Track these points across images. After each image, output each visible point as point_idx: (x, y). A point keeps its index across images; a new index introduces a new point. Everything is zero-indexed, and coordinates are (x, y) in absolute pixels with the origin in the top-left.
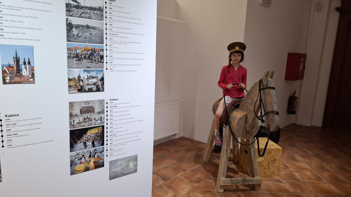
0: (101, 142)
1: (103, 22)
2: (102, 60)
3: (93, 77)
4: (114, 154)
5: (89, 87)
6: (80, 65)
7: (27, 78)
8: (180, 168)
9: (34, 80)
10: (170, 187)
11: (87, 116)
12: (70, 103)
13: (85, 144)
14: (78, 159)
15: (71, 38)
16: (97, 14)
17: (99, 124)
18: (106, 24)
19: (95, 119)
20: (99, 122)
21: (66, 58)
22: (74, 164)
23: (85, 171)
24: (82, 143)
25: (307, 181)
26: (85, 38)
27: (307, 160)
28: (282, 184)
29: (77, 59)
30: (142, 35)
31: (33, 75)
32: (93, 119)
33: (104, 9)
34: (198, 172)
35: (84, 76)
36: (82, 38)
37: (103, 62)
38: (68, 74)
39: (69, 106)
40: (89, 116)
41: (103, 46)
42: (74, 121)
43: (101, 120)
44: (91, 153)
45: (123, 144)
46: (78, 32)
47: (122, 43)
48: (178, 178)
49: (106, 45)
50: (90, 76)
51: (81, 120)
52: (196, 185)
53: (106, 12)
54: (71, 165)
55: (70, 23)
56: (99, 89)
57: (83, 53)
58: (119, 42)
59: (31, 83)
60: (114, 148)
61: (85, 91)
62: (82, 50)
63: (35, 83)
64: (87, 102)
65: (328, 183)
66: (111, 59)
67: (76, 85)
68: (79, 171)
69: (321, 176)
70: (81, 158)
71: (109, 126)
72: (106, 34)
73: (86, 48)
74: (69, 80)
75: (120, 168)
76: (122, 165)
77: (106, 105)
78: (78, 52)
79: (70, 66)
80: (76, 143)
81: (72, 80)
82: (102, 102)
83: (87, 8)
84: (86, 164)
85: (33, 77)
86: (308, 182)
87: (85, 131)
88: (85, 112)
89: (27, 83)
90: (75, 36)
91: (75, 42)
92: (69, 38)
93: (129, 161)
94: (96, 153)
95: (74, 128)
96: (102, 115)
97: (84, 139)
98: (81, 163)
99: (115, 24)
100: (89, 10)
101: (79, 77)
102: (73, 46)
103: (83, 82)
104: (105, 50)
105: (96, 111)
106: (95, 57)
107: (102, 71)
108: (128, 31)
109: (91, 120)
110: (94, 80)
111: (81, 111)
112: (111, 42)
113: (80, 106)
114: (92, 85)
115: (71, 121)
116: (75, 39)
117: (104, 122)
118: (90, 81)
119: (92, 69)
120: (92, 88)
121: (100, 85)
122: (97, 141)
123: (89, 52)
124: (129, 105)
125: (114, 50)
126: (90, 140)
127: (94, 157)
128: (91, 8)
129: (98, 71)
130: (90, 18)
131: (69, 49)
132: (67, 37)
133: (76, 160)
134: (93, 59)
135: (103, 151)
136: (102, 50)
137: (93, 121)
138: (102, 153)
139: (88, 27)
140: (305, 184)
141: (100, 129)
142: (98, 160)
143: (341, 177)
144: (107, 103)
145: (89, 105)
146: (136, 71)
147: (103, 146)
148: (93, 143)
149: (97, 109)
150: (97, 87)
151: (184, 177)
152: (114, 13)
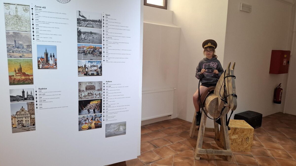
0: (100, 110)
1: (102, 30)
2: (101, 55)
3: (94, 66)
4: (109, 119)
5: (92, 72)
6: (86, 58)
7: (52, 65)
8: (169, 140)
9: (56, 67)
10: (158, 153)
11: (90, 92)
12: (79, 83)
13: (89, 110)
14: (84, 120)
15: (80, 40)
16: (98, 24)
17: (98, 97)
18: (104, 31)
19: (95, 94)
20: (98, 96)
21: (77, 53)
22: (81, 124)
23: (88, 129)
24: (87, 110)
25: (277, 158)
26: (90, 40)
27: (283, 142)
28: (253, 159)
29: (84, 54)
30: (129, 37)
31: (56, 64)
32: (94, 94)
33: (103, 21)
34: (182, 144)
35: (88, 65)
36: (87, 40)
37: (101, 56)
38: (78, 64)
39: (79, 85)
40: (91, 92)
41: (102, 45)
42: (81, 94)
43: (100, 95)
44: (93, 117)
45: (115, 113)
46: (85, 36)
47: (114, 43)
48: (166, 147)
49: (104, 45)
50: (92, 65)
51: (86, 94)
52: (179, 153)
53: (104, 23)
54: (79, 124)
55: (79, 31)
56: (99, 74)
57: (88, 50)
58: (113, 43)
59: (55, 69)
60: (109, 115)
61: (89, 75)
62: (87, 48)
63: (57, 69)
64: (90, 82)
66: (107, 54)
67: (83, 71)
68: (84, 129)
70: (86, 120)
71: (105, 99)
72: (104, 37)
73: (90, 47)
74: (79, 67)
75: (113, 130)
76: (114, 128)
77: (103, 85)
78: (84, 49)
79: (79, 58)
80: (82, 109)
81: (80, 67)
82: (100, 83)
83: (91, 20)
84: (89, 124)
85: (56, 65)
87: (89, 102)
88: (89, 89)
89: (52, 69)
90: (83, 39)
91: (82, 43)
92: (79, 40)
93: (120, 125)
94: (96, 117)
95: (81, 99)
96: (100, 92)
97: (88, 107)
98: (86, 123)
99: (110, 31)
100: (92, 22)
101: (85, 66)
102: (82, 45)
103: (87, 69)
104: (103, 48)
105: (96, 89)
106: (96, 53)
107: (101, 62)
108: (119, 35)
109: (93, 95)
110: (95, 68)
111: (86, 88)
112: (107, 43)
113: (85, 85)
114: (94, 71)
115: (79, 94)
116: (83, 41)
117: (102, 97)
118: (92, 68)
119: (94, 61)
120: (94, 73)
121: (99, 71)
122: (97, 109)
123: (92, 50)
124: (120, 86)
125: (109, 48)
126: (92, 108)
127: (95, 120)
128: (93, 21)
129: (98, 62)
130: (93, 27)
131: (79, 48)
132: (78, 40)
133: (82, 121)
134: (94, 54)
135: (101, 117)
136: (101, 48)
137: (95, 96)
138: (100, 118)
139: (91, 33)
140: (274, 160)
141: (99, 101)
142: (97, 122)
144: (104, 84)
145: (92, 85)
146: (125, 62)
147: (101, 113)
148: (94, 110)
149: (97, 87)
150: (97, 72)
151: (171, 147)
152: (109, 24)
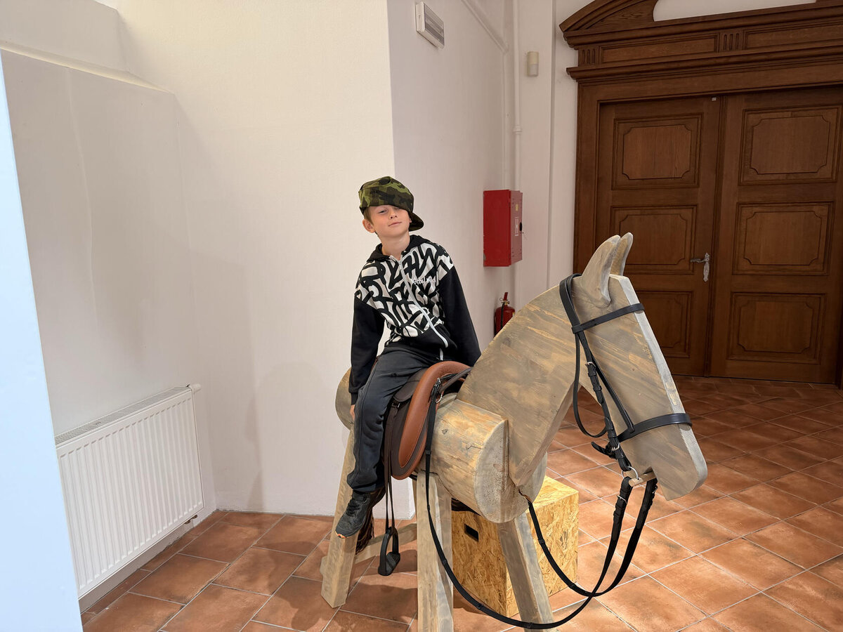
25: (654, 568)
65: (701, 556)
69: (671, 535)
86: (658, 575)
140: (656, 585)
143: (711, 523)
